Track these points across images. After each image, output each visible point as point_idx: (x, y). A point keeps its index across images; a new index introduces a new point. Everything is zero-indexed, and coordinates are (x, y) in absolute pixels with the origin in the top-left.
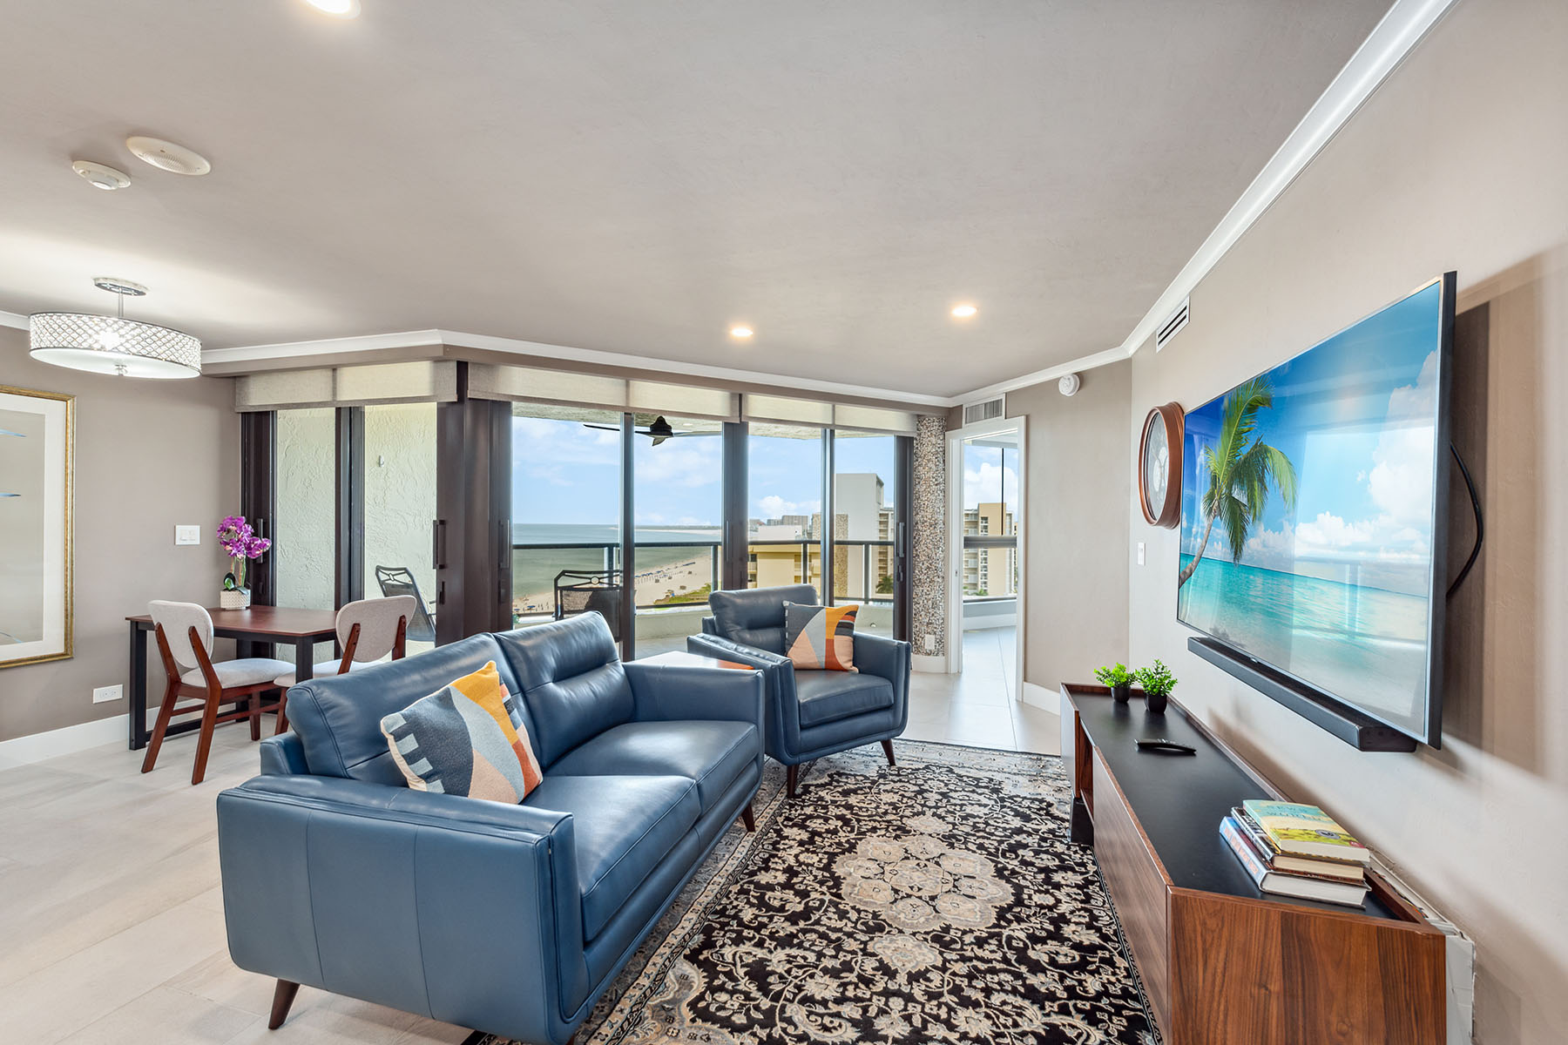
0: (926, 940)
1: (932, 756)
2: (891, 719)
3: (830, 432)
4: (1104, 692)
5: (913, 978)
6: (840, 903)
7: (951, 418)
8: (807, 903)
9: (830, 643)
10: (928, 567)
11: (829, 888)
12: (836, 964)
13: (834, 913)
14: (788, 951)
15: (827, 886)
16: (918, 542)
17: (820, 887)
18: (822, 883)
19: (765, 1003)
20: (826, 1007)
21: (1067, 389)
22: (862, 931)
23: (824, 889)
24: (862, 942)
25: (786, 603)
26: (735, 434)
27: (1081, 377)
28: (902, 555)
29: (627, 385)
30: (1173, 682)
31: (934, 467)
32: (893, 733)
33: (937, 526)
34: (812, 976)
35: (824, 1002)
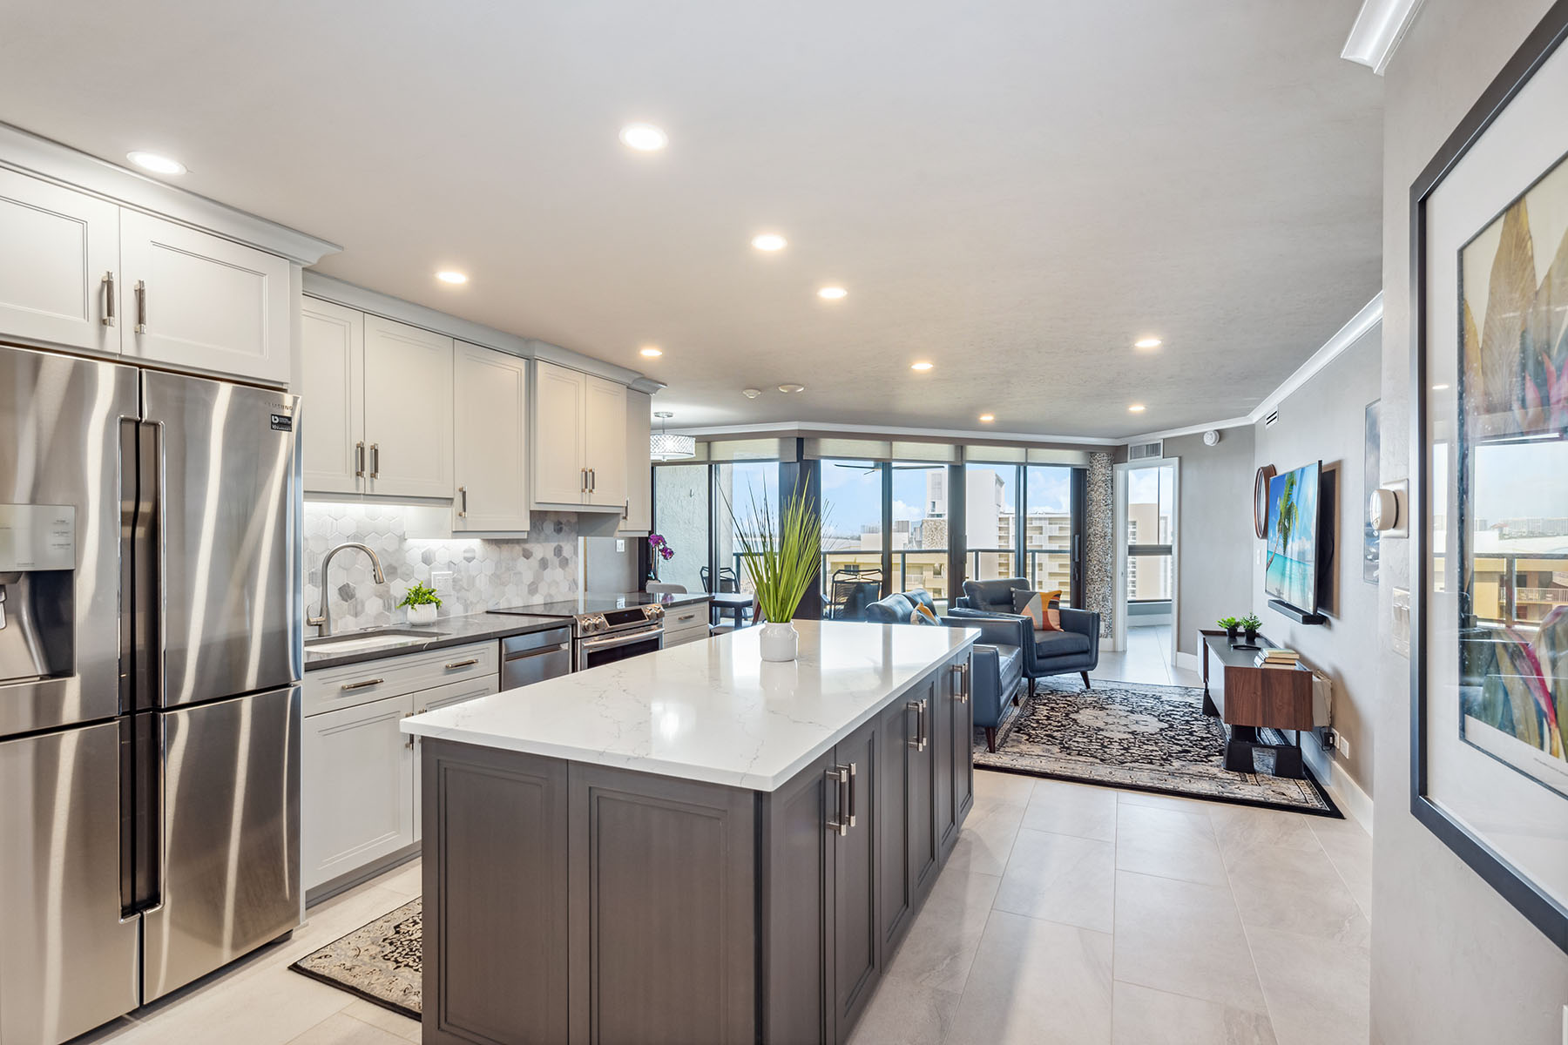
0: (1125, 733)
1: (1115, 686)
2: (1088, 658)
3: (1022, 467)
4: (1223, 634)
7: (1118, 454)
9: (1045, 614)
10: (1099, 570)
16: (1091, 550)
21: (1209, 440)
22: (1093, 730)
25: (1013, 589)
26: (957, 473)
27: (1221, 434)
28: (1077, 560)
29: (891, 445)
30: (1260, 624)
31: (1103, 491)
32: (1090, 668)
33: (1107, 538)
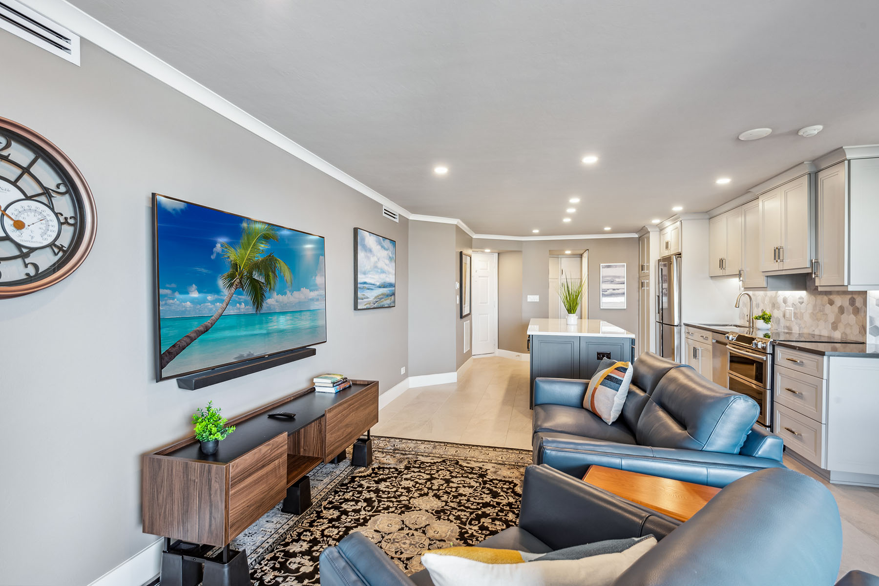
0: (415, 507)
5: (427, 494)
6: (459, 523)
8: (479, 523)
11: (467, 532)
12: (460, 498)
13: (463, 518)
14: (484, 501)
15: (468, 533)
17: (473, 533)
18: (472, 535)
19: (487, 486)
20: (463, 485)
22: (447, 510)
23: (470, 532)
24: (448, 505)
34: (470, 494)
35: (464, 487)
